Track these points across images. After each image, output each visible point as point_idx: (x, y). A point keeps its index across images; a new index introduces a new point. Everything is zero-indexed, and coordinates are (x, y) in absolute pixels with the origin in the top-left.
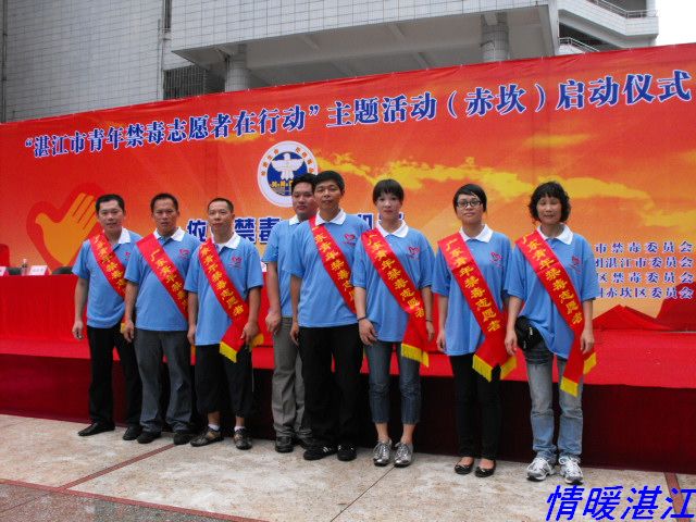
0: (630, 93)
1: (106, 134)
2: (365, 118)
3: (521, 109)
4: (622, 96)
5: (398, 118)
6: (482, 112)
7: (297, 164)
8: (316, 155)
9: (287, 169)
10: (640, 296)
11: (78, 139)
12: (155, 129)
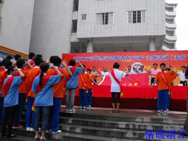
1: (94, 58)
2: (154, 59)
3: (185, 59)
6: (177, 59)
11: (87, 58)
12: (107, 57)
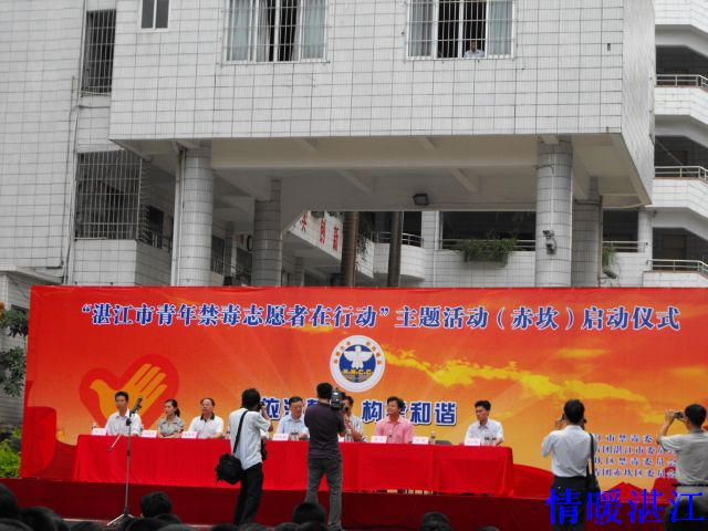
0: (636, 321)
1: (177, 310)
2: (428, 322)
3: (554, 326)
4: (631, 323)
5: (456, 325)
6: (524, 326)
7: (366, 356)
8: (385, 350)
9: (358, 359)
10: (639, 476)
11: (144, 310)
12: (230, 311)
